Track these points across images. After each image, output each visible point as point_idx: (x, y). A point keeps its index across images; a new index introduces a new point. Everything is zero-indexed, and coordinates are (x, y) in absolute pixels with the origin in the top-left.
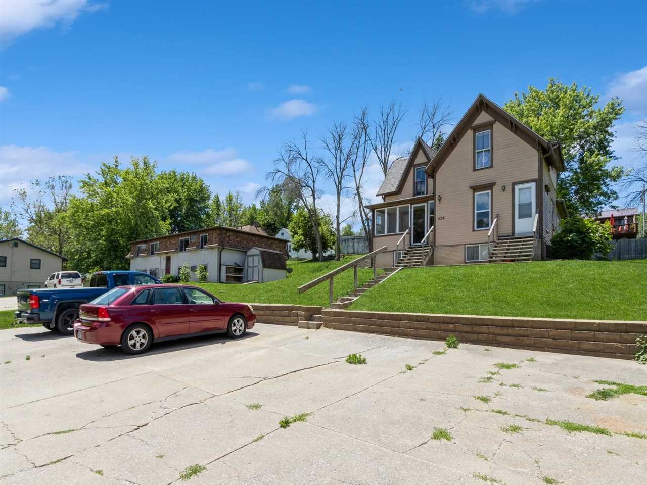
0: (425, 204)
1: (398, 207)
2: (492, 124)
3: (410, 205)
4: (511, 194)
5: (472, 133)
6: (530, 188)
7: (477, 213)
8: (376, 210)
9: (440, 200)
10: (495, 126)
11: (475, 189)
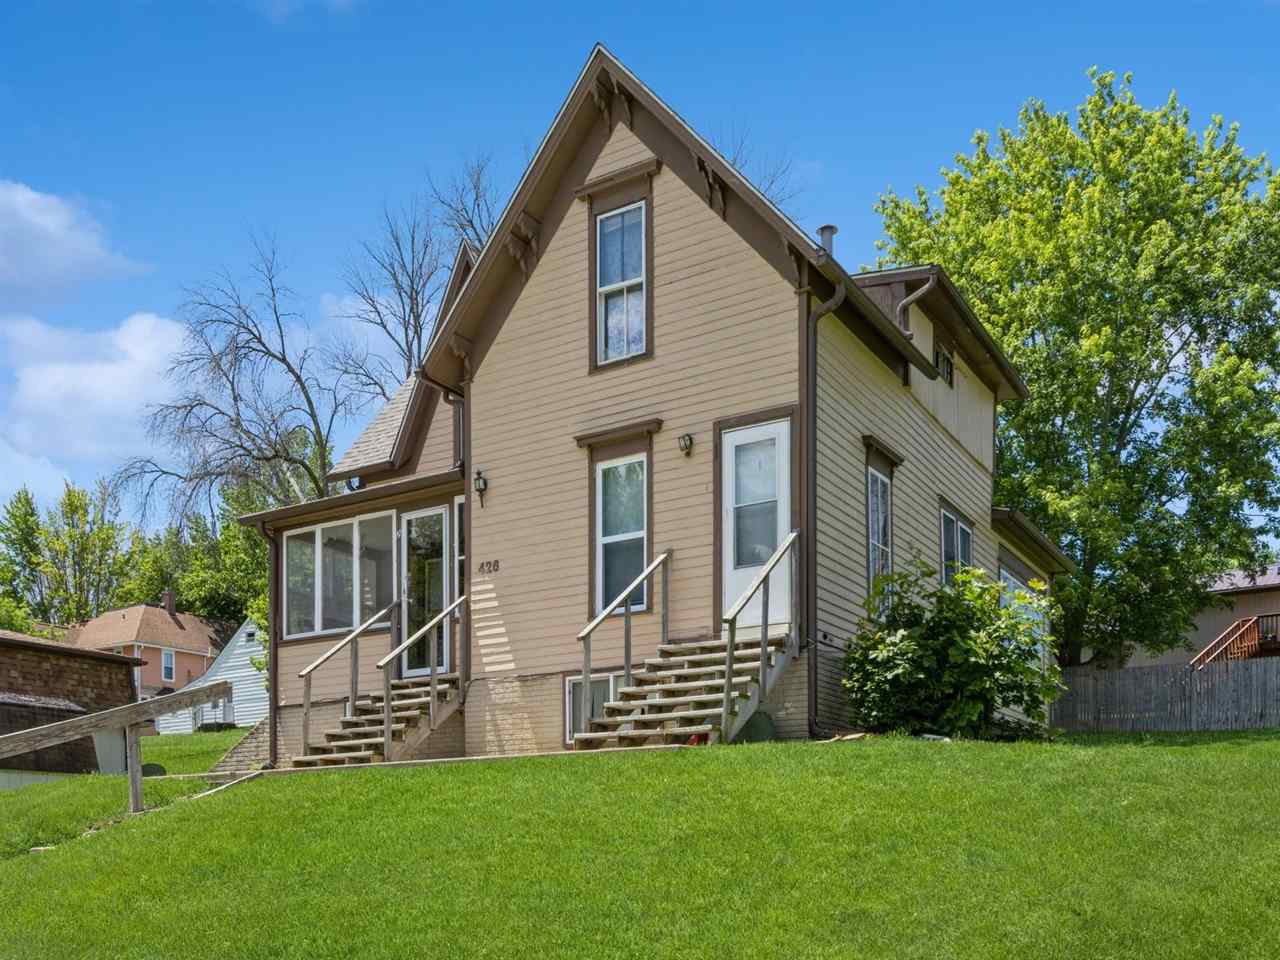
0: (441, 510)
1: (355, 521)
2: (651, 177)
3: (393, 512)
4: (709, 468)
5: (585, 216)
6: (772, 441)
7: (606, 547)
8: (286, 534)
9: (482, 492)
10: (659, 184)
11: (597, 445)
